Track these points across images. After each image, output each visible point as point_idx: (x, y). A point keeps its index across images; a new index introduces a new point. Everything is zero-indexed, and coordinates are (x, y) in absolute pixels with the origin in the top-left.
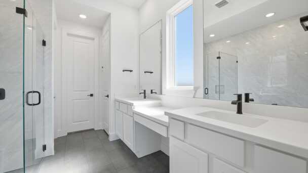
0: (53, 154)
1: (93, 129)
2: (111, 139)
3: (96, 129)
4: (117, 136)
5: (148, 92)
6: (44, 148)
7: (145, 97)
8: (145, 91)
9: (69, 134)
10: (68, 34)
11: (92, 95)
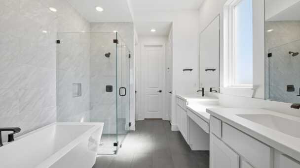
0: (134, 130)
1: (161, 119)
2: (173, 129)
3: (163, 119)
4: (177, 128)
5: (207, 90)
6: (130, 124)
7: (203, 95)
8: (203, 89)
9: (145, 119)
10: (145, 46)
11: (160, 91)
